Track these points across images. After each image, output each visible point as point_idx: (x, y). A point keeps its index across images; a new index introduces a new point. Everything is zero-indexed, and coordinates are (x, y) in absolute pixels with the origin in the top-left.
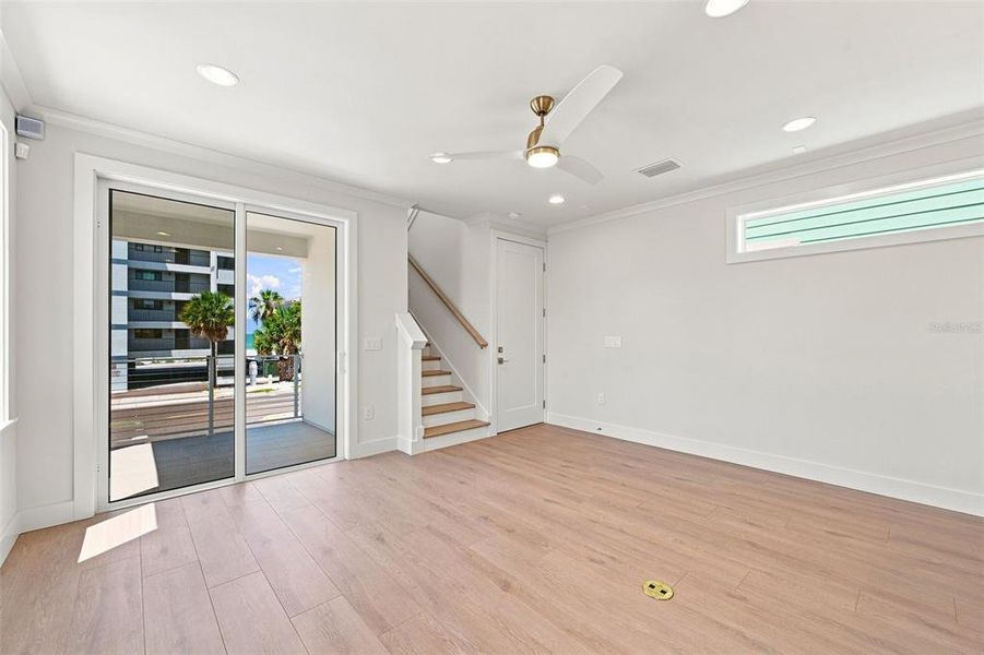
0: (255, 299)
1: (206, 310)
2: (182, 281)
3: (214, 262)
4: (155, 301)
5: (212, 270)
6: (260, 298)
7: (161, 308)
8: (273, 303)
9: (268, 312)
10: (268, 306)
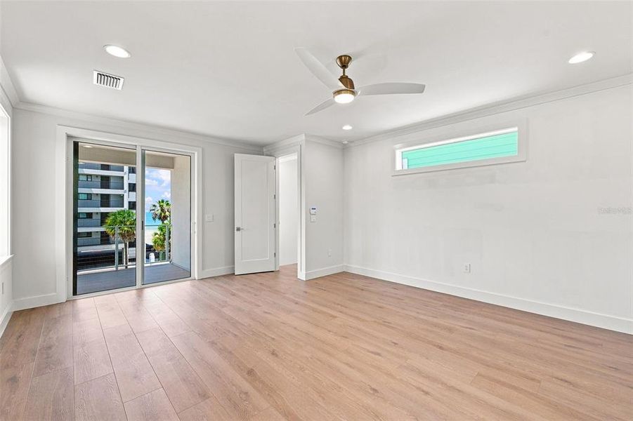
0: (154, 206)
1: (121, 222)
2: (105, 201)
3: (126, 187)
4: (87, 213)
5: (125, 192)
6: (158, 205)
7: (91, 217)
8: (165, 207)
9: (163, 214)
10: (162, 210)
